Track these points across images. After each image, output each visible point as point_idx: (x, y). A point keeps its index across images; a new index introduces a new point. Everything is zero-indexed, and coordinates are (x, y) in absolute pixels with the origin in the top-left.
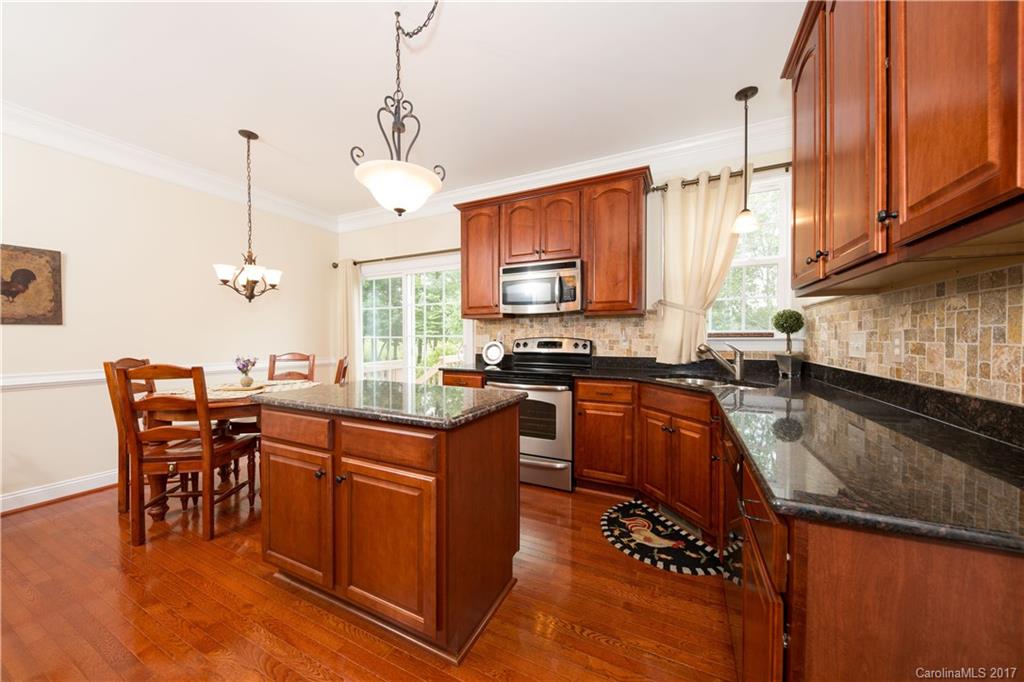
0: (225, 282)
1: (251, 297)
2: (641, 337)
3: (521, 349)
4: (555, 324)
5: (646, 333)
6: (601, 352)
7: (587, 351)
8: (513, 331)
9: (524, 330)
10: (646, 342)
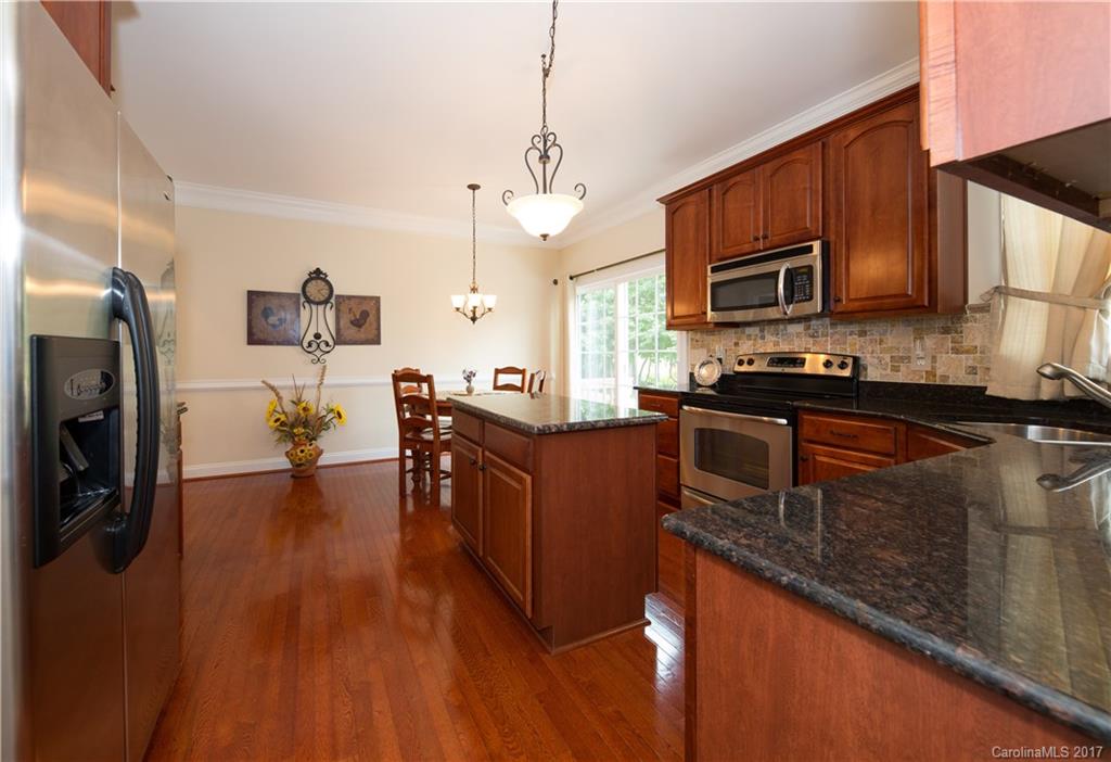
0: (458, 309)
1: (474, 319)
2: (956, 351)
3: (744, 368)
4: (798, 335)
5: (966, 344)
6: (873, 374)
7: (847, 373)
8: (736, 344)
9: (752, 342)
10: (967, 360)
